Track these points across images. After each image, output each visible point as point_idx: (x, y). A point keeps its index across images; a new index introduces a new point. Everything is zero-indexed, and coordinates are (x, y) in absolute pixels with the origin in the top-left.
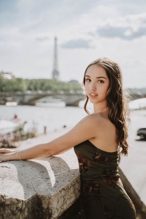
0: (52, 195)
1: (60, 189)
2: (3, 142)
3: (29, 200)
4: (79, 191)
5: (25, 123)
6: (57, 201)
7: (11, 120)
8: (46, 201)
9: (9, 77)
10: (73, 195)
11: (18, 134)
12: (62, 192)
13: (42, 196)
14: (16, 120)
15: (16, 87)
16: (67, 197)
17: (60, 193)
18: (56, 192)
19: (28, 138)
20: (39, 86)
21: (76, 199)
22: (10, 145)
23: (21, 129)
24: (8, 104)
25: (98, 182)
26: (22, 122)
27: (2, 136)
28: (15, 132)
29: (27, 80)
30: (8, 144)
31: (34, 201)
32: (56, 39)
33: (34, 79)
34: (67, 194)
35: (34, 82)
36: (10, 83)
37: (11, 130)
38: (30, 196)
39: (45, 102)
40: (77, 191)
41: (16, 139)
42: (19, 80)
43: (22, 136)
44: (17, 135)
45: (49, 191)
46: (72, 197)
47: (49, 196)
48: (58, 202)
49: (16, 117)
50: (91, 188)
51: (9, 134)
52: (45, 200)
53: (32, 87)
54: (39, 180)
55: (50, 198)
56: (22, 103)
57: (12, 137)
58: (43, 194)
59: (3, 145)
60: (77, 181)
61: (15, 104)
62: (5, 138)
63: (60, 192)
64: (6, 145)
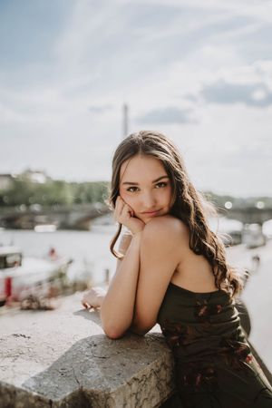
0: (112, 390)
1: (128, 380)
2: (29, 299)
3: (65, 400)
4: (167, 384)
5: (71, 262)
6: (123, 403)
7: (44, 258)
8: (100, 404)
9: (40, 179)
10: (156, 393)
11: (57, 283)
12: (134, 385)
13: (92, 393)
14: (54, 258)
15: (53, 196)
16: (143, 396)
17: (128, 387)
18: (120, 386)
19: (74, 291)
20: (95, 193)
21: (161, 402)
22: (42, 305)
23: (61, 275)
24: (39, 228)
25: (212, 365)
26: (64, 261)
27: (27, 289)
28: (51, 280)
29: (73, 184)
30: (39, 303)
31: (76, 404)
32: (126, 108)
33: (87, 183)
34: (144, 389)
35: (86, 188)
36: (41, 189)
37: (44, 276)
38: (68, 393)
39: (107, 224)
40: (163, 384)
41: (53, 294)
42: (60, 184)
43: (65, 288)
44: (54, 286)
45: (106, 382)
46: (153, 397)
47: (106, 393)
48: (125, 405)
49: (53, 252)
50: (199, 378)
51: (40, 284)
52: (97, 400)
53: (83, 196)
54: (87, 360)
55: (108, 397)
56: (64, 227)
57: (45, 290)
58: (93, 388)
59: (28, 305)
60: (163, 364)
61: (51, 228)
62: (33, 291)
63: (129, 384)
64: (34, 305)
